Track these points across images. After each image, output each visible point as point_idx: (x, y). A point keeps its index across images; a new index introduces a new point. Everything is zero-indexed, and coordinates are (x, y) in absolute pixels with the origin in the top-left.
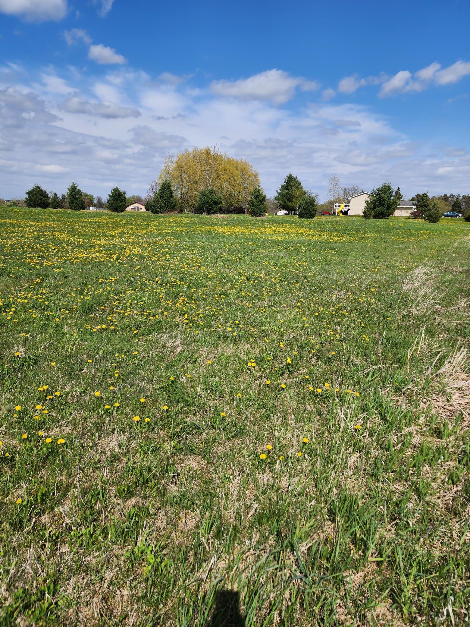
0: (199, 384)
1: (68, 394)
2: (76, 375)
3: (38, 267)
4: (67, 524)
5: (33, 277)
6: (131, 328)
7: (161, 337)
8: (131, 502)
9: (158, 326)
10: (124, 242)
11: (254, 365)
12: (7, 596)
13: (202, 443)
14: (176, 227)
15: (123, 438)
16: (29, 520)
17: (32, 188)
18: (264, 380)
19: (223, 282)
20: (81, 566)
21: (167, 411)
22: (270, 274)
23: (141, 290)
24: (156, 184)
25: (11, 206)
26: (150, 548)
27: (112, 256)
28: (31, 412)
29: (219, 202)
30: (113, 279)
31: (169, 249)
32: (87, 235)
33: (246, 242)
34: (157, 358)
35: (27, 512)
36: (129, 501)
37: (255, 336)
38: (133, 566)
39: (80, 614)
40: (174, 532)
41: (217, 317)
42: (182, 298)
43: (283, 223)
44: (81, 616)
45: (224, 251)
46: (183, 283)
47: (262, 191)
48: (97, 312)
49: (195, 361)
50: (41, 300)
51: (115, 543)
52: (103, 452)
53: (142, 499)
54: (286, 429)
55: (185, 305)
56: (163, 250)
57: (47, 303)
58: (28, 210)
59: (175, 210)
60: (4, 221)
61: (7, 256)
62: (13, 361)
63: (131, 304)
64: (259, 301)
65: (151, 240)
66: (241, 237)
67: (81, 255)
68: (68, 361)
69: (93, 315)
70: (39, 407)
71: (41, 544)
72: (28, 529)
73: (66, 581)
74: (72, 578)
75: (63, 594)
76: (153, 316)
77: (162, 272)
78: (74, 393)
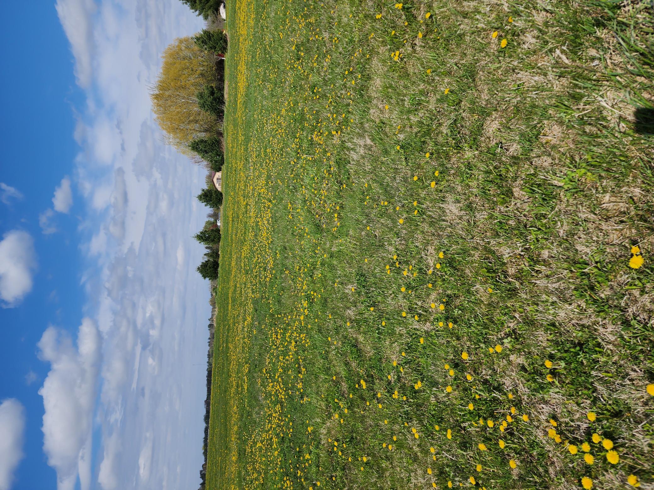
0: (409, 119)
1: (397, 249)
2: (380, 241)
3: (274, 272)
4: (522, 251)
6: (341, 191)
7: (353, 160)
8: (516, 191)
9: (342, 163)
10: (253, 194)
11: (397, 53)
12: (576, 305)
13: (473, 116)
14: (238, 140)
15: (450, 198)
16: (509, 283)
17: (200, 274)
18: (417, 42)
19: (300, 89)
20: (567, 240)
21: (432, 154)
22: (294, 30)
23: (302, 180)
24: (193, 158)
25: (216, 293)
26: (569, 173)
27: (267, 206)
28: (409, 280)
29: (210, 89)
30: (290, 205)
31: (261, 149)
32: (245, 229)
33: (256, 60)
34: (375, 165)
35: (502, 285)
36: (515, 194)
37: (365, 51)
38: (583, 191)
39: (614, 242)
40: (560, 149)
41: (339, 97)
42: (314, 136)
43: (235, 12)
44: (617, 241)
45: (265, 87)
46: (298, 135)
47: (198, 36)
48: (321, 221)
49: (384, 123)
50: (306, 270)
51: (553, 208)
52: (461, 218)
53: (516, 181)
54: (479, 12)
55: (321, 133)
56: (263, 155)
57: (308, 265)
58: (220, 279)
59: (220, 140)
60: (230, 299)
61: (262, 296)
62: (359, 293)
63: (315, 189)
64: (325, 45)
65: (252, 168)
66: (250, 66)
67: (264, 234)
68: (365, 248)
69: (324, 225)
70: (405, 273)
71: (535, 274)
72: (517, 285)
73: (577, 254)
74: (576, 248)
75: (589, 256)
76: (330, 167)
77: (285, 157)
78: (397, 243)
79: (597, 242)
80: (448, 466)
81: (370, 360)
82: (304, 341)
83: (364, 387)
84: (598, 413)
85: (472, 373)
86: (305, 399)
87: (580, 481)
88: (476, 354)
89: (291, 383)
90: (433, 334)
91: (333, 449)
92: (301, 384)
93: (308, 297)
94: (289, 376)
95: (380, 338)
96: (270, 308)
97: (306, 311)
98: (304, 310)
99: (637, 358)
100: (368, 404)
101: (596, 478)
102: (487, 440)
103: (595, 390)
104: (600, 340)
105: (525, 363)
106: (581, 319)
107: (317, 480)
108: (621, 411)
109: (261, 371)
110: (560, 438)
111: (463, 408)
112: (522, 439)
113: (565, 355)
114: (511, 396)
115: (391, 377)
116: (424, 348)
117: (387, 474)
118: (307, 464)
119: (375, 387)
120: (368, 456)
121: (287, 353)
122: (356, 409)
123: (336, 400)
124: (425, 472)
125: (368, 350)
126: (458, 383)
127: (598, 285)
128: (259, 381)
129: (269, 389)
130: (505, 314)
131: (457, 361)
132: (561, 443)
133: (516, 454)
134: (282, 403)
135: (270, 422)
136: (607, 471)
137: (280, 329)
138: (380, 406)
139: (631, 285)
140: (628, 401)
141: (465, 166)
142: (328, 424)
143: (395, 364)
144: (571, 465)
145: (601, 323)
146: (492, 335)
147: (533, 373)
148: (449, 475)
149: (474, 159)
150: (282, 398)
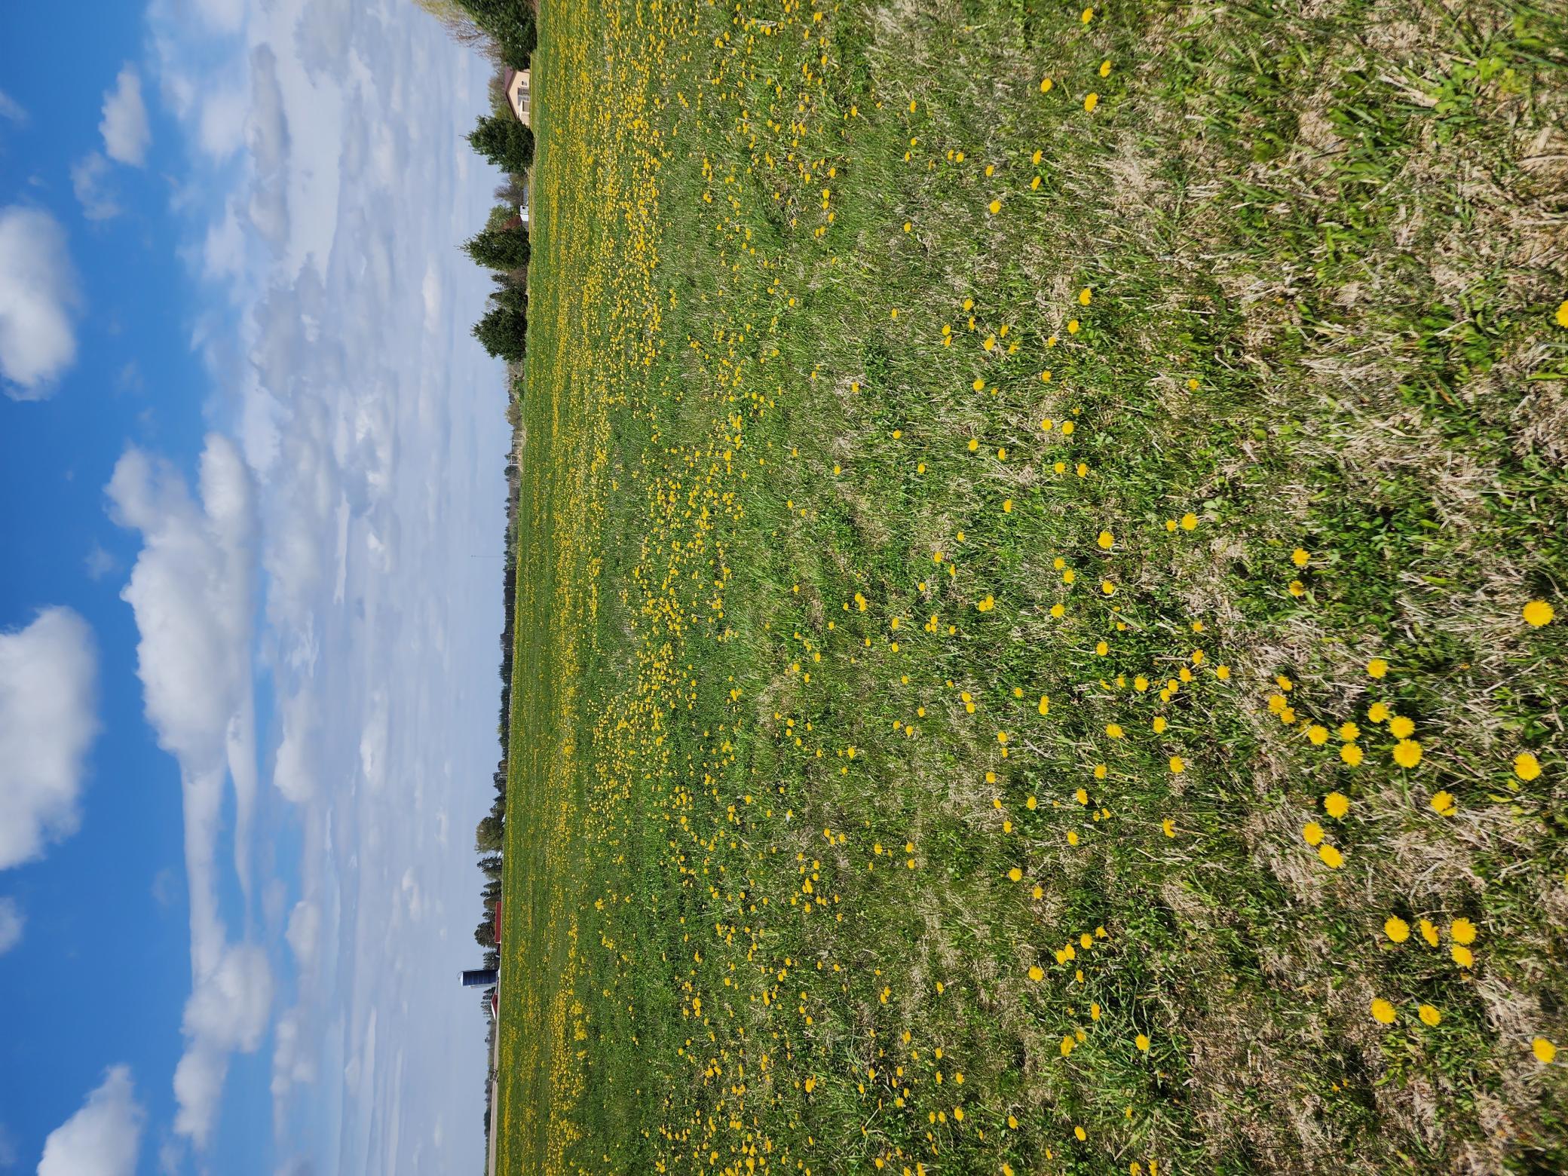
1: (975, 284)
2: (934, 263)
3: (662, 343)
5: (685, 354)
6: (843, 124)
7: (883, 34)
8: (1310, 124)
9: (851, 42)
10: (613, 135)
12: (1399, 419)
16: (1245, 367)
17: (481, 344)
20: (1413, 255)
21: (1098, 13)
23: (743, 93)
25: (522, 392)
26: (1458, 68)
27: (647, 166)
28: (995, 364)
30: (707, 166)
32: (592, 230)
34: (940, 47)
35: (1224, 372)
36: (1303, 129)
38: (1483, 122)
39: (1531, 262)
48: (787, 211)
50: (741, 339)
51: (1395, 170)
52: (1149, 199)
53: (1313, 92)
57: (748, 326)
58: (529, 360)
60: (556, 409)
61: (633, 404)
62: (869, 398)
63: (776, 121)
67: (640, 245)
68: (895, 280)
69: (794, 221)
70: (989, 345)
71: (1312, 345)
72: (1263, 369)
73: (1431, 290)
74: (1433, 274)
75: (1461, 296)
76: (820, 57)
77: (700, 27)
78: (977, 269)
79: (1489, 261)
80: (1032, 768)
81: (881, 552)
82: (729, 510)
83: (863, 608)
84: (1392, 663)
85: (1117, 579)
86: (728, 632)
87: (1320, 801)
88: (1133, 536)
89: (697, 599)
90: (1037, 491)
91: (784, 733)
92: (719, 601)
93: (744, 406)
94: (692, 585)
95: (908, 502)
96: (653, 432)
97: (737, 439)
98: (732, 438)
99: (1517, 544)
100: (868, 643)
101: (1359, 797)
102: (1125, 718)
103: (1398, 614)
104: (1435, 503)
105: (1245, 557)
106: (1403, 453)
107: (745, 793)
108: (1448, 660)
109: (628, 573)
110: (1294, 714)
111: (1084, 653)
112: (1205, 716)
113: (1345, 536)
114: (1198, 627)
115: (927, 588)
116: (1011, 524)
117: (898, 783)
118: (725, 763)
119: (886, 608)
120: (859, 746)
121: (691, 534)
122: (839, 655)
123: (796, 636)
124: (981, 780)
125: (879, 529)
126: (1081, 600)
127: (1465, 370)
128: (625, 594)
129: (645, 610)
130: (1219, 444)
131: (1084, 552)
132: (1292, 725)
133: (1188, 746)
134: (674, 642)
135: (647, 679)
136: (1387, 782)
137: (675, 480)
138: (895, 647)
139: (1547, 370)
140: (1471, 639)
141: (1184, 49)
142: (777, 684)
143: (938, 559)
144: (1306, 771)
145: (1449, 463)
146: (1180, 493)
147: (1259, 578)
148: (1033, 787)
149: (1210, 28)
150: (675, 631)
